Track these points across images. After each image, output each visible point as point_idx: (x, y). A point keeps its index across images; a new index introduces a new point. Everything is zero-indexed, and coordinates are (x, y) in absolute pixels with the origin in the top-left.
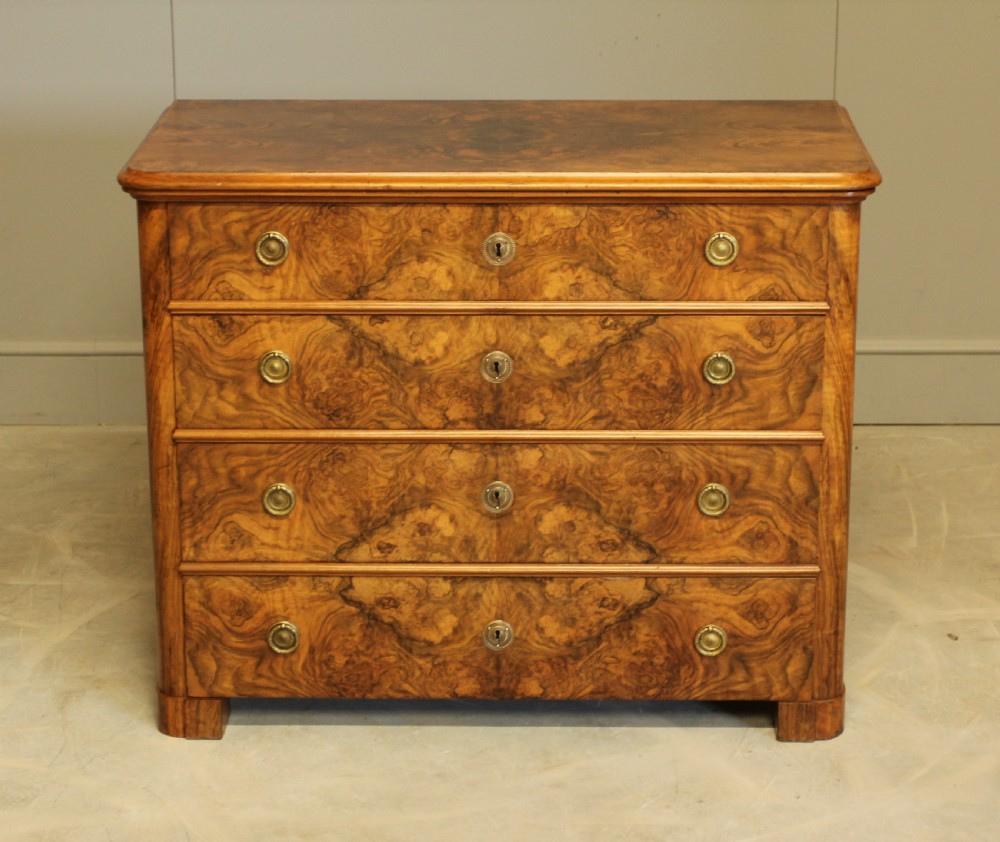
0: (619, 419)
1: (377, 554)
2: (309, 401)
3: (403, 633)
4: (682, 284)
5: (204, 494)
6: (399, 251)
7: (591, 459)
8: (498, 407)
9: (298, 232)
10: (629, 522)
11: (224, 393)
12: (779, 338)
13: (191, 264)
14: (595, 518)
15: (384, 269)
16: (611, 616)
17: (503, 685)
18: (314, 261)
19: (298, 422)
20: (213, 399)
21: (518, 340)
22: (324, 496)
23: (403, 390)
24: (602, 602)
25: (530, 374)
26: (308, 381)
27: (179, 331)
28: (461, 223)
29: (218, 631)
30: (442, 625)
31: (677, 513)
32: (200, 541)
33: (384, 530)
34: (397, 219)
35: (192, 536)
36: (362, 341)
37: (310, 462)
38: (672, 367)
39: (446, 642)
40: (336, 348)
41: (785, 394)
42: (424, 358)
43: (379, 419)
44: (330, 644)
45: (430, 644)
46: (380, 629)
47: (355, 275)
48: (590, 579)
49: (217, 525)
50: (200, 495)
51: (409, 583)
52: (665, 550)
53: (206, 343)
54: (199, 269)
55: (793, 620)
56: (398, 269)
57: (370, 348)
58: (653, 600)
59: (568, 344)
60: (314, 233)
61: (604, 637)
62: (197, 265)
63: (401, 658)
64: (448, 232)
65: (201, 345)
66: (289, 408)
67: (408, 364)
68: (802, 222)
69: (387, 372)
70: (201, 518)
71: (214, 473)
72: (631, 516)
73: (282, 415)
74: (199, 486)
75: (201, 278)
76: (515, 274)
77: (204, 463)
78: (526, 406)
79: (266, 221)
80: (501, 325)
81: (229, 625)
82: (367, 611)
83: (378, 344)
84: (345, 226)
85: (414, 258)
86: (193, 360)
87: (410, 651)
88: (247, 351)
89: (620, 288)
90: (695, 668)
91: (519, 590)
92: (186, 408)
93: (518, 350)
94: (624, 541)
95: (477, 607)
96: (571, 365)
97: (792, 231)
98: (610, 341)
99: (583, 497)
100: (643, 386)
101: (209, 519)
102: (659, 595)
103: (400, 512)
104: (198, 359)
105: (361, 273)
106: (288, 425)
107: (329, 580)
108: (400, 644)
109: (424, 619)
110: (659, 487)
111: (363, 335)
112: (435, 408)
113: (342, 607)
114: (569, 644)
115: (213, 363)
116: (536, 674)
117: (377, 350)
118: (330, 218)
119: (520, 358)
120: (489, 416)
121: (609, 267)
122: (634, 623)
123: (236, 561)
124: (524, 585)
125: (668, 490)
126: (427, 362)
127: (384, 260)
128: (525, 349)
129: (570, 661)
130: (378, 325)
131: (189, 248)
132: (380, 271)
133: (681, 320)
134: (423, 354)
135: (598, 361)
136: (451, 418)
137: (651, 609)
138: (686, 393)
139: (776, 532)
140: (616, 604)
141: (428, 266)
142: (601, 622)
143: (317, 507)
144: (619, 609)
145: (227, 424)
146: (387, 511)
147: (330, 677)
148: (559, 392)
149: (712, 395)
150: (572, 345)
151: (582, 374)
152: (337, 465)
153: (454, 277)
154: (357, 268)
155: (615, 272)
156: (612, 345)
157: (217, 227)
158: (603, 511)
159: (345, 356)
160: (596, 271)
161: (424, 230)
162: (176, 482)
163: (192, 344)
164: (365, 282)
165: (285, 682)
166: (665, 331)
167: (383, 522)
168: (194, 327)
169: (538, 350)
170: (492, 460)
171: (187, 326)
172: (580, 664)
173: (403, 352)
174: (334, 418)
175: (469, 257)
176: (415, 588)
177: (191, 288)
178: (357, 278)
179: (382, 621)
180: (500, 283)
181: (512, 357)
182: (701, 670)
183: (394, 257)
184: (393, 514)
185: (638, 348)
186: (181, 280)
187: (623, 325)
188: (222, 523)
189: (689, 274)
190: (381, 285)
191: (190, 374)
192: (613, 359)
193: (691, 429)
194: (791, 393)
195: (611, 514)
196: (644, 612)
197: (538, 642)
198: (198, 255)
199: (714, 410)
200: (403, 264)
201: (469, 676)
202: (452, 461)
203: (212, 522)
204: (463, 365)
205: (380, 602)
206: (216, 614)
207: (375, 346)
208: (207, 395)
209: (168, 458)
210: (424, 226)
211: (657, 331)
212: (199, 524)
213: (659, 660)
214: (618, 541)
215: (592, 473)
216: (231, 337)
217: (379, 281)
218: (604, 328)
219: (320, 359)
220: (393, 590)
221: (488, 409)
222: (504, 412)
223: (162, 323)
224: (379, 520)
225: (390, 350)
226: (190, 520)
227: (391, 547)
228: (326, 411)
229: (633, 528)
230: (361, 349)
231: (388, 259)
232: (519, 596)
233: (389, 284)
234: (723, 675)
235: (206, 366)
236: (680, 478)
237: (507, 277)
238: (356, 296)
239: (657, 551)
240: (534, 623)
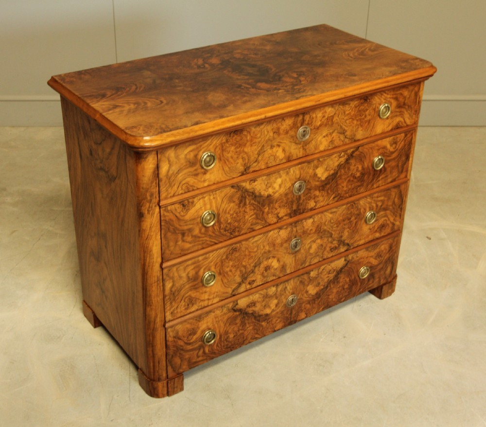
0: (342, 195)
1: (248, 287)
2: (222, 229)
3: (257, 315)
4: (369, 130)
5: (176, 288)
6: (263, 146)
7: (331, 216)
8: (298, 206)
9: (219, 149)
10: (341, 237)
11: (185, 238)
12: (398, 144)
13: (170, 179)
14: (330, 239)
15: (257, 156)
16: (332, 276)
17: (292, 320)
18: (226, 161)
19: (217, 240)
20: (180, 243)
21: (307, 173)
22: (228, 269)
23: (262, 210)
24: (329, 273)
25: (311, 187)
26: (222, 220)
27: (164, 215)
28: (290, 125)
29: (182, 346)
30: (271, 305)
31: (358, 227)
32: (174, 310)
33: (252, 275)
34: (263, 130)
35: (170, 309)
36: (246, 193)
37: (222, 257)
38: (362, 167)
39: (273, 311)
40: (234, 200)
41: (398, 166)
42: (271, 193)
43: (251, 227)
44: (228, 332)
45: (267, 315)
46: (248, 317)
47: (244, 163)
48: (326, 265)
49: (181, 300)
50: (173, 290)
51: (260, 294)
52: (352, 244)
53: (177, 217)
54: (174, 180)
55: (389, 254)
56: (262, 154)
57: (249, 196)
58: (347, 264)
59: (326, 170)
60: (227, 147)
61: (329, 286)
62: (173, 178)
63: (255, 325)
64: (284, 131)
65: (174, 218)
66: (214, 235)
67: (264, 198)
68: (412, 91)
69: (256, 205)
70: (174, 300)
71: (180, 277)
72: (342, 234)
73: (211, 240)
74: (173, 285)
75: (174, 185)
76: (309, 143)
77: (176, 274)
78: (309, 202)
79: (206, 146)
80: (302, 168)
81: (186, 341)
82: (243, 312)
83: (253, 193)
84: (241, 140)
85: (269, 147)
86: (171, 227)
87: (259, 321)
88: (196, 214)
89: (347, 138)
90: (358, 284)
91: (300, 279)
92: (167, 252)
93: (308, 178)
94: (339, 245)
95: (285, 292)
96: (326, 178)
97: (408, 96)
98: (342, 163)
99: (326, 233)
100: (352, 179)
101: (178, 299)
102: (348, 262)
103: (258, 265)
104: (173, 225)
105: (247, 161)
106: (213, 243)
107: (228, 305)
108: (255, 320)
109: (265, 306)
110: (353, 218)
111: (246, 191)
112: (274, 214)
113: (234, 314)
114: (316, 294)
115: (180, 225)
116: (305, 310)
117: (252, 196)
118: (234, 138)
119: (308, 181)
120: (295, 210)
121: (344, 130)
122: (339, 276)
123: (190, 313)
124: (302, 277)
125: (355, 219)
126: (272, 194)
127: (256, 152)
128: (310, 176)
129: (316, 300)
130: (253, 184)
131: (168, 171)
132: (255, 157)
133: (366, 146)
134: (270, 191)
135: (337, 173)
136: (280, 217)
137: (346, 268)
138: (366, 176)
139: (388, 222)
140: (334, 270)
141: (275, 149)
142: (329, 280)
143: (224, 276)
144: (335, 272)
145: (186, 252)
146: (253, 266)
147: (227, 345)
148: (322, 191)
149: (375, 174)
150: (328, 169)
151: (331, 181)
152: (233, 254)
153: (285, 152)
154: (245, 159)
155: (346, 131)
156: (342, 164)
157: (182, 156)
158: (333, 236)
159: (238, 203)
160: (339, 133)
161: (274, 133)
162: (162, 287)
163: (170, 219)
164: (248, 165)
165: (210, 355)
166: (362, 153)
167: (251, 272)
168: (171, 210)
169: (315, 175)
170: (295, 229)
171: (168, 211)
172: (320, 299)
173: (262, 193)
174: (233, 233)
175: (292, 140)
176: (262, 294)
177: (169, 192)
178: (245, 164)
179: (249, 314)
180: (303, 149)
181: (305, 182)
182: (359, 284)
183: (261, 149)
184: (255, 267)
185: (351, 163)
186: (165, 189)
187: (347, 154)
188: (183, 299)
189: (372, 125)
190: (255, 164)
191: (169, 234)
192: (342, 170)
193: (366, 192)
194: (400, 165)
195: (336, 236)
196: (343, 270)
197: (306, 297)
198: (173, 173)
199: (375, 180)
200: (264, 151)
201: (280, 321)
202: (280, 235)
203: (179, 300)
204: (287, 191)
205: (248, 306)
206: (180, 339)
207: (251, 194)
208: (177, 241)
209: (158, 278)
210: (274, 130)
211: (359, 153)
212: (173, 303)
213: (346, 286)
214: (337, 246)
215: (330, 221)
216: (189, 209)
217: (254, 162)
218: (340, 157)
219: (227, 208)
220: (254, 299)
221: (295, 207)
222: (301, 207)
223: (154, 213)
224: (250, 272)
225: (257, 194)
226: (169, 302)
227: (254, 281)
228: (229, 231)
229: (343, 238)
230: (245, 197)
231: (259, 151)
232: (301, 282)
233: (259, 163)
234: (366, 282)
235: (176, 228)
236: (360, 212)
237: (306, 145)
238: (245, 173)
239: (350, 245)
240: (305, 290)
